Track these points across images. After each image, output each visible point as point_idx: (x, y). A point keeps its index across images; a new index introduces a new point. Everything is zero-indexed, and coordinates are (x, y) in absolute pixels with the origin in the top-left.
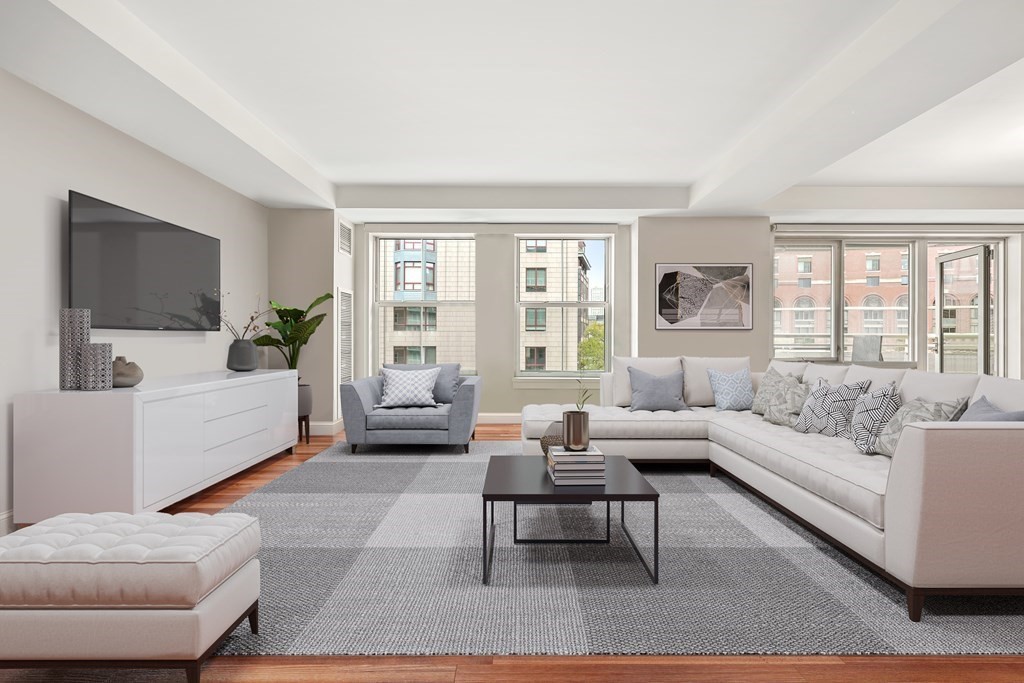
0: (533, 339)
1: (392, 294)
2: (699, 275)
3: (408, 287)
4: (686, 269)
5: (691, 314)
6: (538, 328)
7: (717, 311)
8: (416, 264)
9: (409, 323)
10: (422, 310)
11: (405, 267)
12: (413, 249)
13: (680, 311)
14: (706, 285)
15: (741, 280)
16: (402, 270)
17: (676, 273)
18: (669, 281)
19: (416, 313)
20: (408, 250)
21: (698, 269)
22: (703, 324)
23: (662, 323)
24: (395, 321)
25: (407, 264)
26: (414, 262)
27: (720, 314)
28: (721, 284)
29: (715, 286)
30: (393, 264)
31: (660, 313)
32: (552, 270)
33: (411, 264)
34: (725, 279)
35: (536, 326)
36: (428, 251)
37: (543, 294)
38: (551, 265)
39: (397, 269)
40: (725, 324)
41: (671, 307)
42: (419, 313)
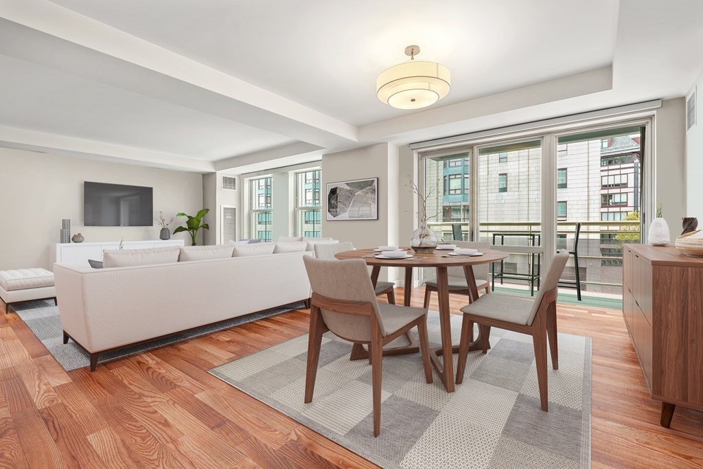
2: (348, 188)
3: (452, 192)
4: (342, 186)
5: (344, 211)
7: (357, 209)
8: (457, 176)
9: (452, 218)
10: (462, 208)
11: (449, 179)
12: (455, 166)
13: (338, 210)
14: (352, 193)
15: (371, 189)
16: (448, 181)
17: (336, 188)
18: (333, 192)
19: (457, 210)
20: (452, 167)
21: (347, 184)
22: (350, 217)
23: (330, 217)
24: (444, 216)
26: (455, 175)
27: (359, 210)
28: (359, 192)
29: (356, 194)
30: (442, 178)
31: (329, 211)
32: (572, 169)
33: (454, 177)
34: (362, 189)
38: (571, 165)
39: (445, 180)
40: (362, 217)
41: (334, 208)
42: (460, 210)
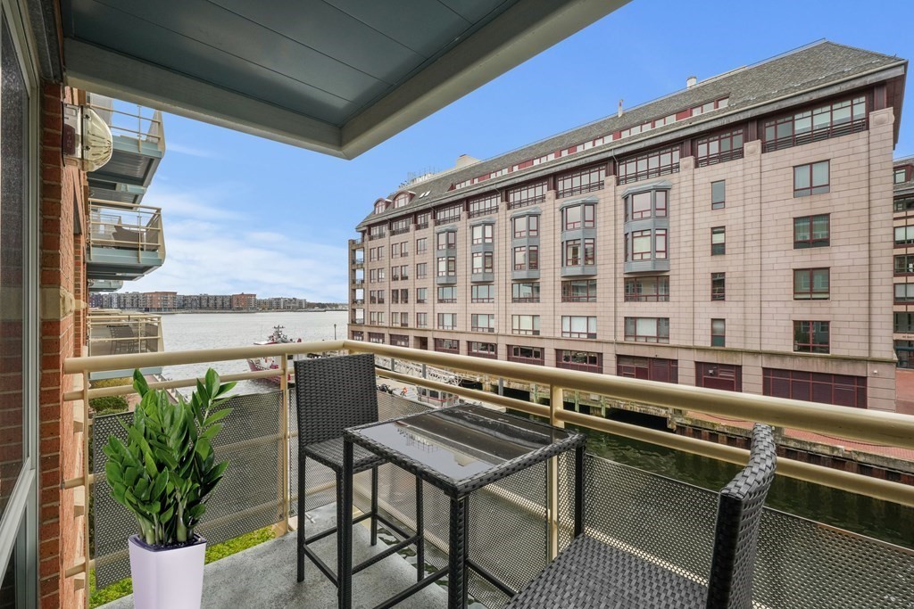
0: (807, 311)
1: (622, 265)
3: (637, 257)
6: (814, 296)
8: (645, 233)
11: (633, 237)
16: (630, 240)
20: (637, 220)
24: (627, 291)
25: (636, 235)
26: (642, 231)
30: (623, 236)
32: (839, 215)
33: (639, 234)
35: (811, 292)
36: (657, 217)
37: (824, 250)
38: (837, 209)
39: (626, 240)
